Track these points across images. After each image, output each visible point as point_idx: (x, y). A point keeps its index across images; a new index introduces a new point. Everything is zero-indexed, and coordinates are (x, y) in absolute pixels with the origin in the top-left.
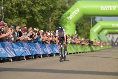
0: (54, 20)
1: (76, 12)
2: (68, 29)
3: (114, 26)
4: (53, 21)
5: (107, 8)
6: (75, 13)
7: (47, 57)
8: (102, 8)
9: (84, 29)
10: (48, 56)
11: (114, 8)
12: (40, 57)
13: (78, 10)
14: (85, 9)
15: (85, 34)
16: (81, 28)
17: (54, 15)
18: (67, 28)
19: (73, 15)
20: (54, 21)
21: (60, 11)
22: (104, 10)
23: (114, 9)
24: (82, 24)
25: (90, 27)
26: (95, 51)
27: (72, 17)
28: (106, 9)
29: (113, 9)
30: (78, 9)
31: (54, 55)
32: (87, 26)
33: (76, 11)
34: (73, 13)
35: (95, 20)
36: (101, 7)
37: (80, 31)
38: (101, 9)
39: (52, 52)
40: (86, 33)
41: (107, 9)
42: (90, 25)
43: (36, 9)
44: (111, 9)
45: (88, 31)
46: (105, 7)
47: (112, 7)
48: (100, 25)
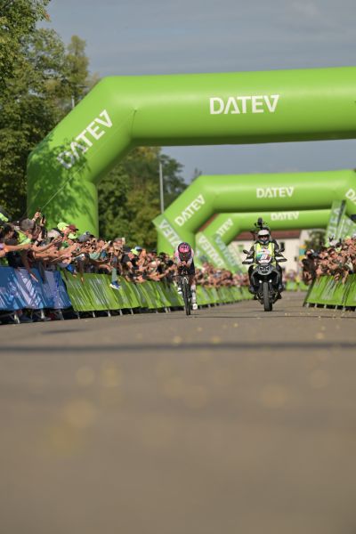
1: (97, 128)
3: (264, 195)
5: (240, 103)
6: (93, 133)
8: (217, 107)
9: (124, 217)
11: (272, 101)
13: (104, 119)
16: (115, 215)
21: (18, 133)
22: (226, 112)
23: (272, 110)
24: (117, 193)
25: (158, 206)
27: (80, 151)
28: (232, 108)
29: (265, 107)
32: (143, 205)
33: (97, 124)
35: (177, 175)
36: (212, 100)
38: (213, 112)
41: (241, 109)
42: (156, 201)
44: (258, 108)
45: (146, 225)
46: (231, 99)
47: (263, 101)
48: (200, 196)
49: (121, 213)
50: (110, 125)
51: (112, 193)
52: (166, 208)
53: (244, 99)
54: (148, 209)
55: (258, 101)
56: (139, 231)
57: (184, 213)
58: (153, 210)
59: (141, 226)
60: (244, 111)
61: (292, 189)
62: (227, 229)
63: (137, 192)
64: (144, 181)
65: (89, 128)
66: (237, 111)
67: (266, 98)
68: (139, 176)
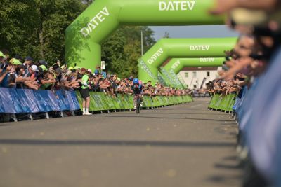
0: (50, 36)
1: (101, 16)
2: (84, 59)
3: (194, 49)
4: (48, 39)
5: (174, 5)
6: (99, 18)
7: (30, 119)
8: (163, 7)
9: (123, 58)
10: (31, 117)
11: (191, 4)
12: (12, 120)
13: (105, 11)
14: (121, 8)
15: (127, 70)
16: (117, 57)
17: (48, 24)
18: (82, 56)
19: (93, 23)
20: (51, 40)
21: (62, 16)
22: (168, 9)
23: (191, 8)
24: (119, 46)
25: (140, 53)
26: (150, 108)
27: (92, 27)
28: (170, 7)
29: (187, 7)
30: (105, 8)
31: (47, 116)
32: (133, 52)
33: (101, 14)
34: (93, 20)
35: (151, 37)
36: (160, 3)
37: (116, 63)
38: (160, 9)
39: (42, 109)
40: (130, 68)
41: (175, 8)
42: (139, 50)
43: (4, 10)
44: (184, 7)
45: (134, 62)
46: (170, 3)
47: (186, 4)
48: (161, 49)
49: (121, 56)
50: (108, 14)
51: (116, 46)
52: (144, 54)
53: (177, 3)
54: (135, 54)
55: (184, 4)
56: (130, 66)
57: (152, 57)
58: (138, 55)
59: (131, 63)
60: (177, 9)
61: (209, 46)
62: (177, 65)
63: (130, 45)
64: (134, 39)
65: (97, 16)
66: (173, 9)
67: (188, 3)
68: (131, 37)
